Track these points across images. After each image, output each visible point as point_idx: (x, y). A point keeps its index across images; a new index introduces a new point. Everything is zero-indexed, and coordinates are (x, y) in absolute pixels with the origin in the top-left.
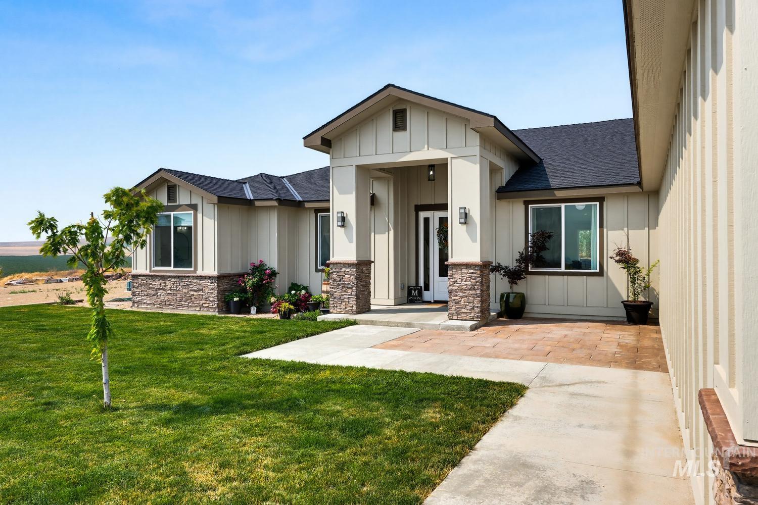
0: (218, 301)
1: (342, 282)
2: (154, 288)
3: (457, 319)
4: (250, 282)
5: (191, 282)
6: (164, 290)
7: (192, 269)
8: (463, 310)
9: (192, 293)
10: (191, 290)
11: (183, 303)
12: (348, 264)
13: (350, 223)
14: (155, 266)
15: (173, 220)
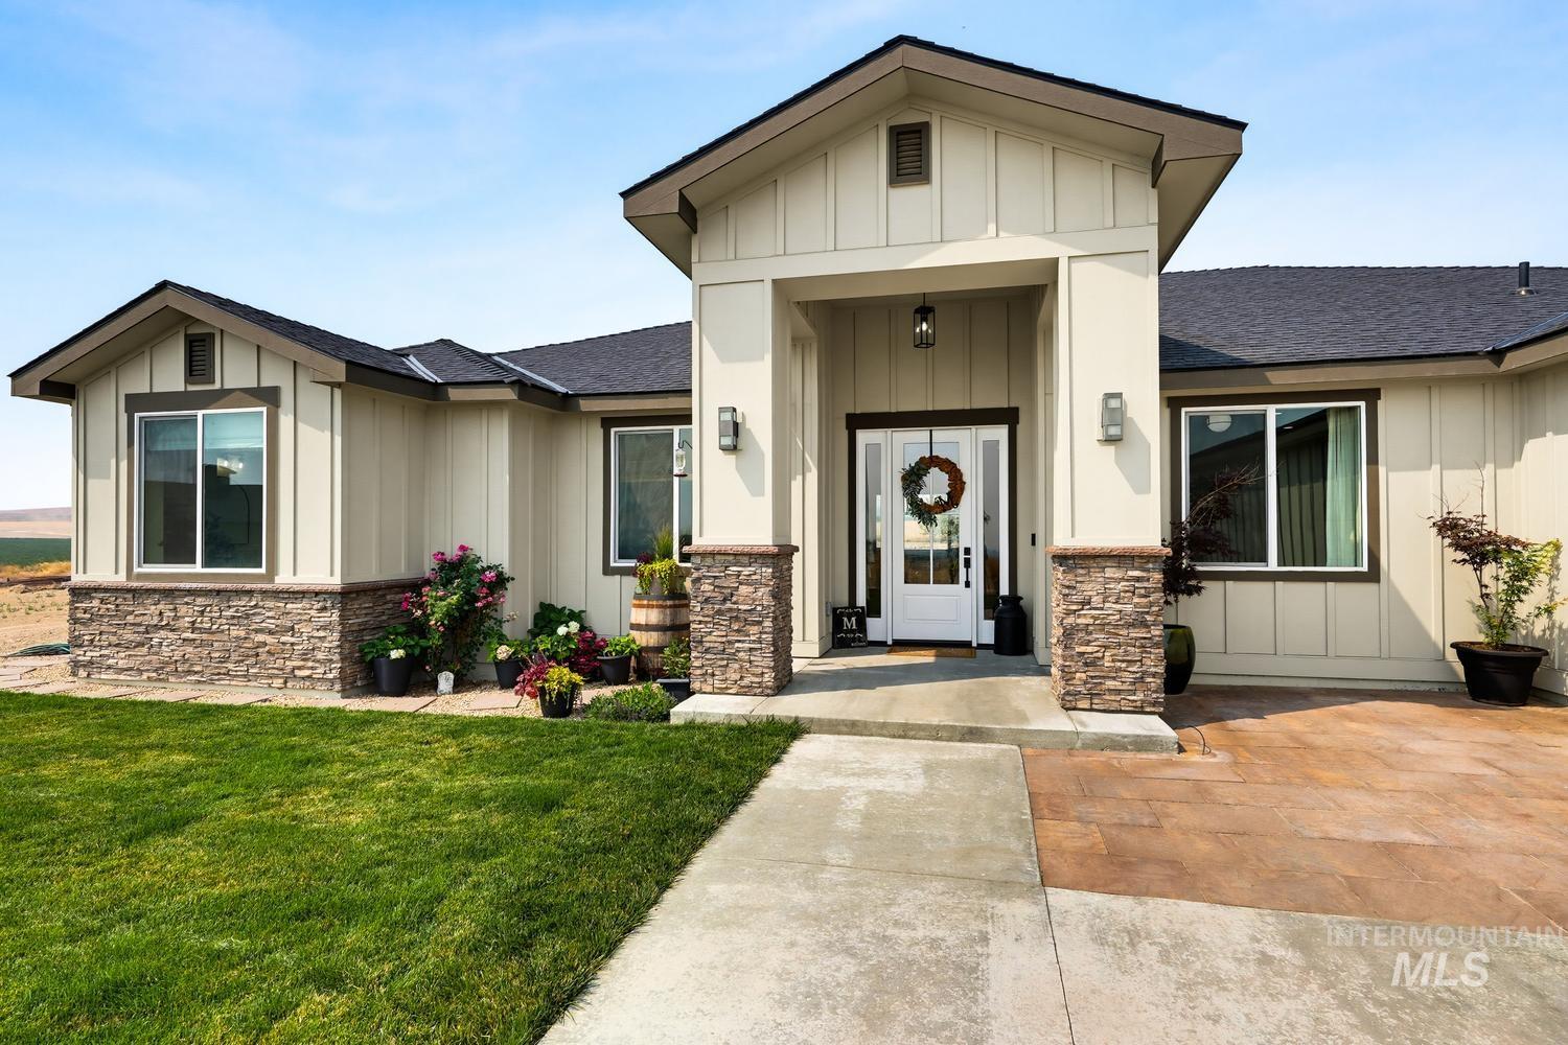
0: (343, 660)
1: (728, 605)
2: (140, 625)
3: (1091, 710)
4: (440, 605)
5: (256, 606)
6: (173, 630)
7: (263, 570)
8: (1110, 684)
9: (260, 638)
10: (257, 631)
11: (231, 666)
12: (750, 555)
13: (756, 443)
14: (144, 562)
15: (203, 432)
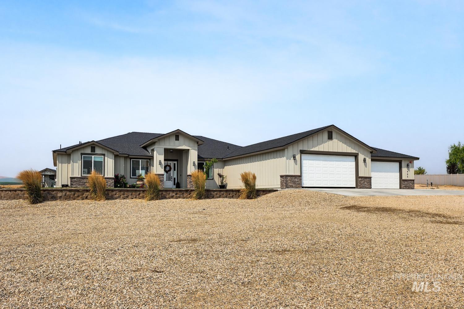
0: (114, 186)
7: (103, 175)
12: (162, 175)
14: (83, 174)
15: (94, 158)
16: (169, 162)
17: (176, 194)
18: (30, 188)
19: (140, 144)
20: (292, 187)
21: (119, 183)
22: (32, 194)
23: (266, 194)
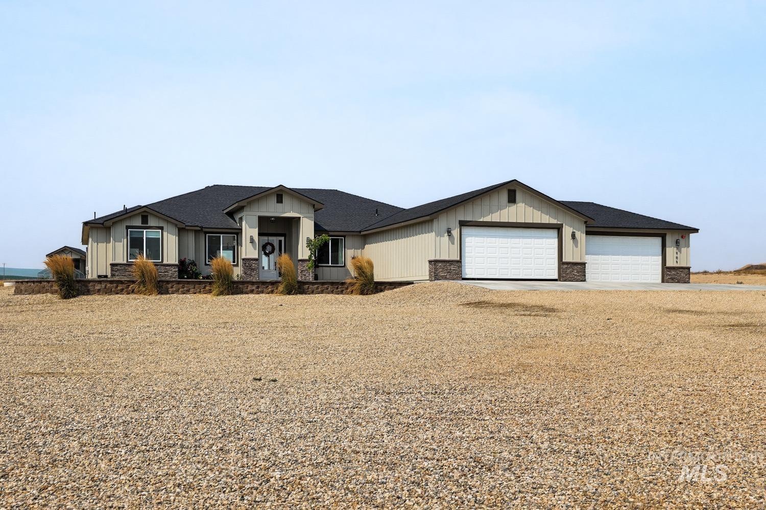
2: (130, 271)
5: (159, 268)
7: (160, 261)
13: (255, 241)
14: (130, 259)
15: (146, 234)
16: (271, 238)
17: (258, 287)
18: (60, 277)
19: (223, 208)
20: (445, 278)
21: (187, 272)
22: (63, 285)
23: (395, 288)
